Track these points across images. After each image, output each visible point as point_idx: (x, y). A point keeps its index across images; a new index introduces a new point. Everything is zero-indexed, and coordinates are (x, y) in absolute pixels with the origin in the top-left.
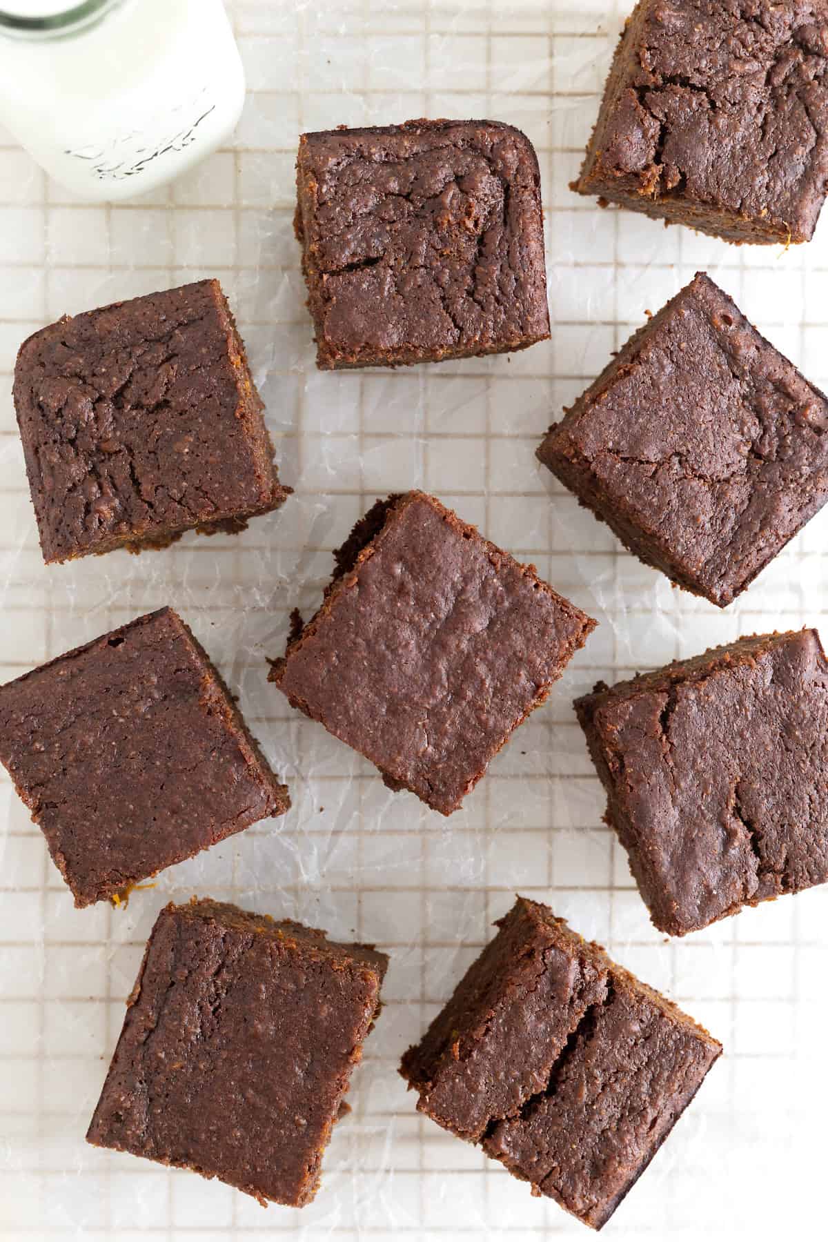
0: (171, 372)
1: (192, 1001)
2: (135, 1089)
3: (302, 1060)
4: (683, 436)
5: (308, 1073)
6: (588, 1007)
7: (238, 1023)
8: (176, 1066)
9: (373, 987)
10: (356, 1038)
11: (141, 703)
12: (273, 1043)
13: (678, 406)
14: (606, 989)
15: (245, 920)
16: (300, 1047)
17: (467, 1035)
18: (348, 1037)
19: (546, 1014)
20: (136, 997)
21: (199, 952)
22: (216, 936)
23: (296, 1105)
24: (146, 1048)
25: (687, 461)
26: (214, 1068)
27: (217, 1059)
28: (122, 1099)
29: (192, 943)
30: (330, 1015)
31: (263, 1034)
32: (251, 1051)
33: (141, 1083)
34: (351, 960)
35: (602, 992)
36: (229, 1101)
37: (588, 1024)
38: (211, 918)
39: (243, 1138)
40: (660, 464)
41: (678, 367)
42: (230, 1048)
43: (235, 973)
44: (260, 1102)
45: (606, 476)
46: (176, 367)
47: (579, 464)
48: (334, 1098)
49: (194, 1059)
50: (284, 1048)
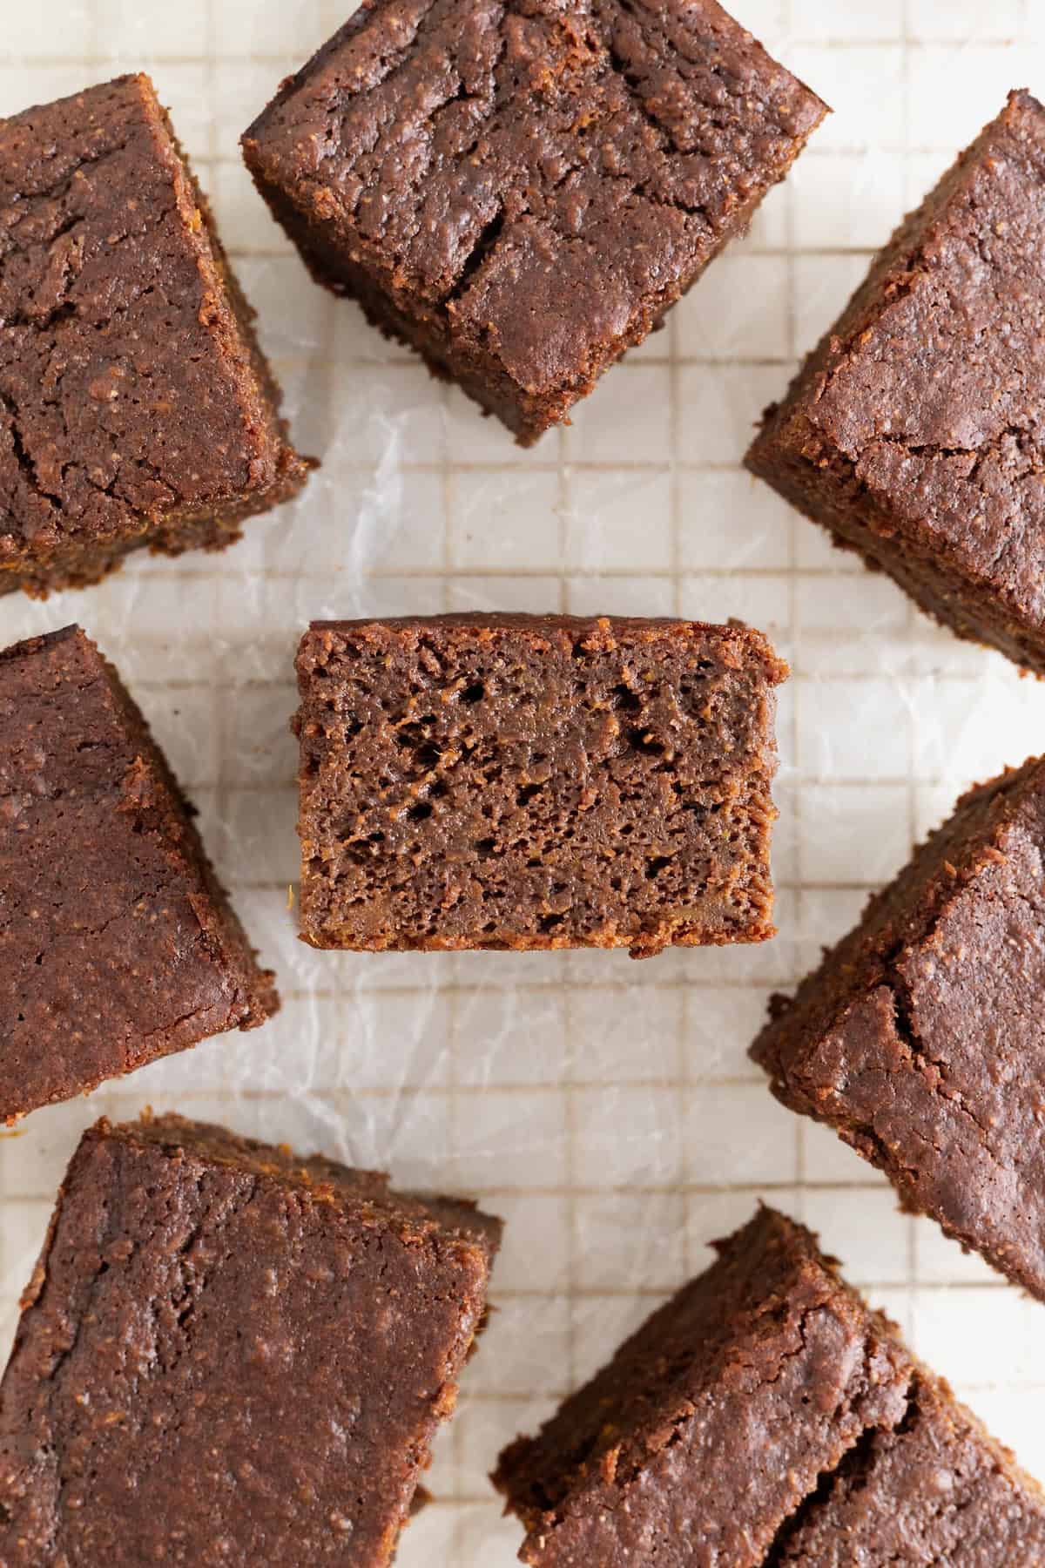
0: (76, 249)
1: (141, 1298)
2: (33, 1462)
3: (345, 1410)
4: (1020, 396)
5: (356, 1434)
6: (865, 1431)
7: (224, 1342)
8: (111, 1419)
9: (476, 1275)
10: (445, 1369)
11: (13, 799)
12: (289, 1376)
13: (1004, 341)
14: (905, 1403)
15: (241, 1151)
16: (340, 1385)
17: (636, 1439)
18: (429, 1370)
19: (788, 1429)
20: (36, 1291)
21: (153, 1209)
22: (186, 1179)
23: (332, 1494)
24: (54, 1386)
25: (1031, 440)
26: (181, 1424)
27: (186, 1407)
28: (11, 1480)
29: (140, 1192)
30: (396, 1326)
31: (272, 1363)
32: (249, 1393)
33: (45, 1450)
34: (436, 1226)
35: (896, 1406)
36: (208, 1484)
37: (860, 1459)
38: (175, 1147)
39: (234, 1553)
40: (983, 453)
41: (997, 269)
42: (211, 1386)
43: (221, 1249)
44: (265, 1487)
45: (885, 487)
46: (81, 240)
47: (833, 467)
48: (404, 1480)
49: (144, 1407)
50: (311, 1388)
